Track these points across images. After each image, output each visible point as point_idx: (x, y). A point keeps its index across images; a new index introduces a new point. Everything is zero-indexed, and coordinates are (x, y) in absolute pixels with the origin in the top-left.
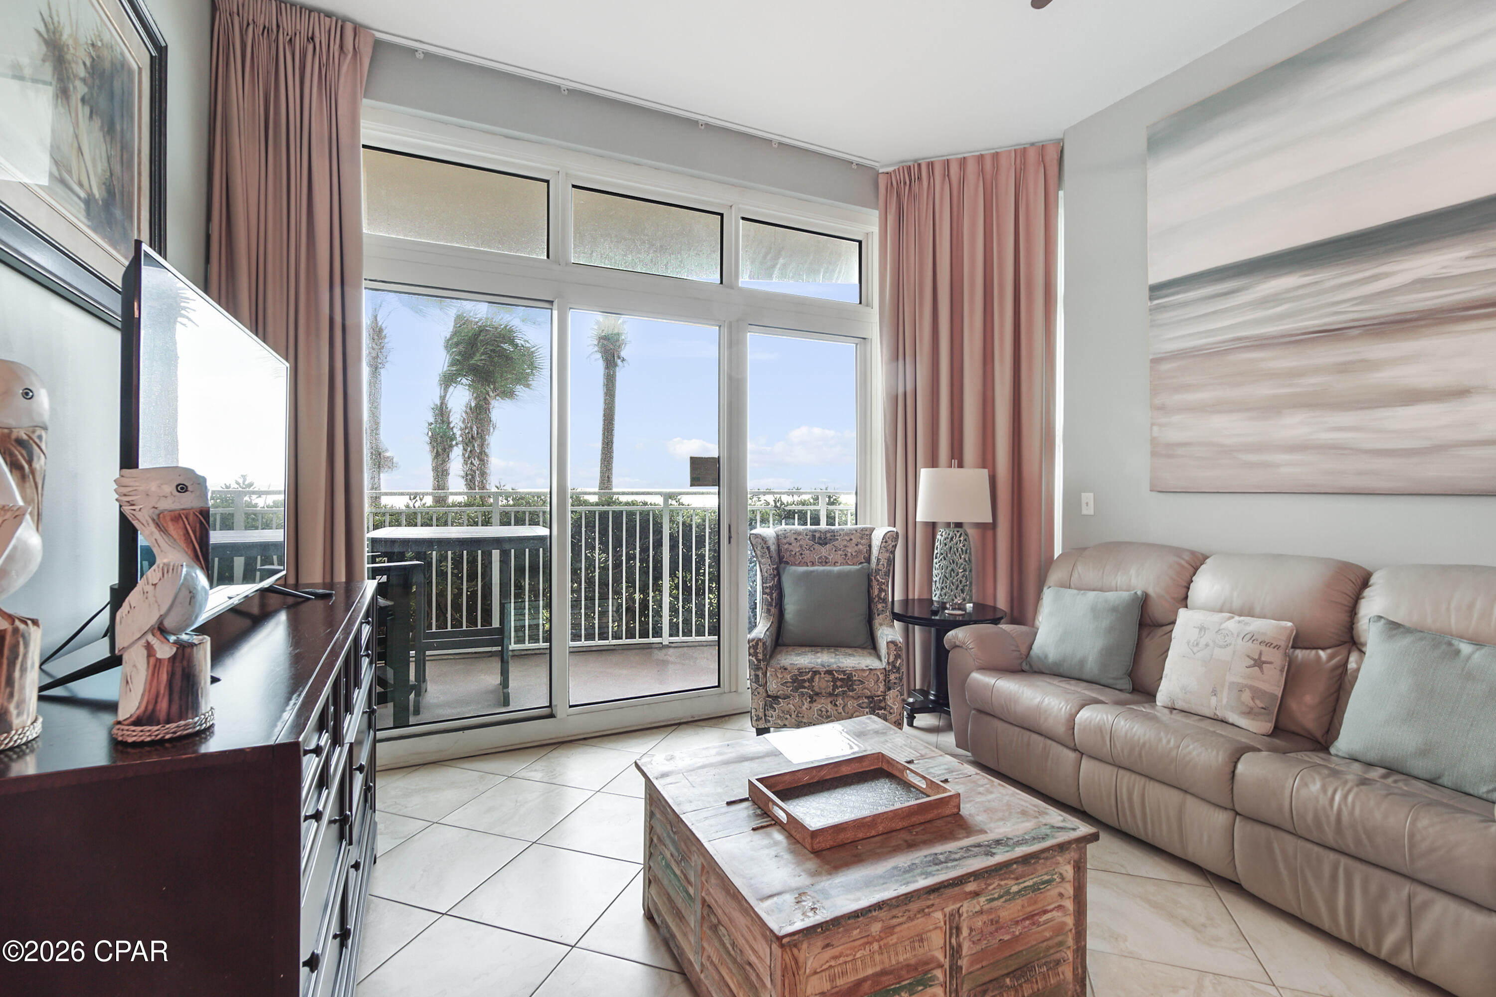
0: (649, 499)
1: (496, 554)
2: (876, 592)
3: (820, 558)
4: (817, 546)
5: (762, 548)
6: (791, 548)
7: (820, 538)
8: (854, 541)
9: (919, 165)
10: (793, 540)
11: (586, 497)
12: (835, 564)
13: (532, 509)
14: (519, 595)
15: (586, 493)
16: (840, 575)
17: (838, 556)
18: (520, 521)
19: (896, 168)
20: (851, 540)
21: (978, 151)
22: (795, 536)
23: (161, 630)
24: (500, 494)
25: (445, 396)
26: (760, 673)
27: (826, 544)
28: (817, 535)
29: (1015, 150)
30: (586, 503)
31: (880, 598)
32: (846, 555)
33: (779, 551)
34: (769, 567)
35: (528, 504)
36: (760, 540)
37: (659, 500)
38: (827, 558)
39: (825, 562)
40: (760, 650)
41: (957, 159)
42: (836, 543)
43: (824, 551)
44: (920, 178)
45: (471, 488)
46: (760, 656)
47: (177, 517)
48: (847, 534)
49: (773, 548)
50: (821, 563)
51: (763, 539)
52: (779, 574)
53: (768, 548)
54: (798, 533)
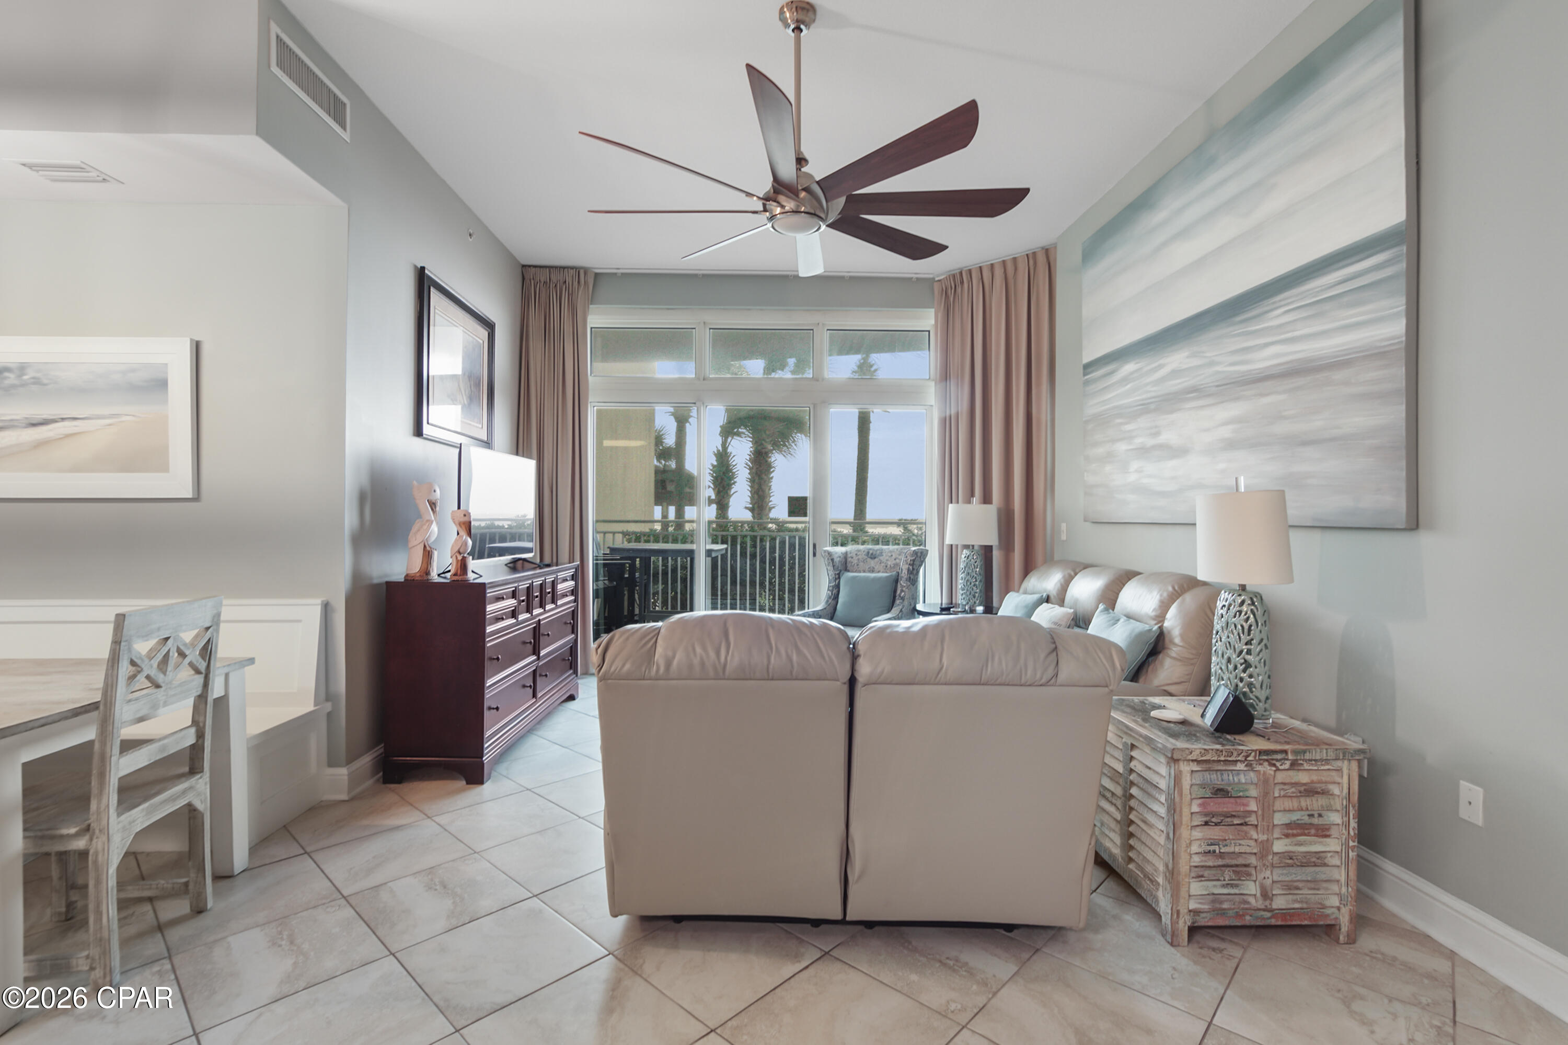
2: (898, 592)
3: (869, 568)
4: (869, 560)
5: (828, 559)
6: (852, 560)
7: (872, 554)
8: (894, 557)
9: (961, 273)
10: (854, 555)
12: (879, 572)
17: (881, 567)
19: (945, 276)
20: (892, 556)
21: (999, 258)
22: (856, 553)
27: (875, 558)
28: (871, 552)
29: (1027, 255)
31: (900, 596)
32: (886, 566)
33: (843, 563)
34: (832, 572)
36: (827, 554)
38: (873, 568)
39: (872, 570)
41: (987, 265)
42: (881, 558)
43: (872, 563)
44: (962, 282)
48: (891, 552)
49: (837, 560)
50: (869, 572)
51: (829, 554)
52: (839, 578)
53: (832, 560)
54: (859, 551)
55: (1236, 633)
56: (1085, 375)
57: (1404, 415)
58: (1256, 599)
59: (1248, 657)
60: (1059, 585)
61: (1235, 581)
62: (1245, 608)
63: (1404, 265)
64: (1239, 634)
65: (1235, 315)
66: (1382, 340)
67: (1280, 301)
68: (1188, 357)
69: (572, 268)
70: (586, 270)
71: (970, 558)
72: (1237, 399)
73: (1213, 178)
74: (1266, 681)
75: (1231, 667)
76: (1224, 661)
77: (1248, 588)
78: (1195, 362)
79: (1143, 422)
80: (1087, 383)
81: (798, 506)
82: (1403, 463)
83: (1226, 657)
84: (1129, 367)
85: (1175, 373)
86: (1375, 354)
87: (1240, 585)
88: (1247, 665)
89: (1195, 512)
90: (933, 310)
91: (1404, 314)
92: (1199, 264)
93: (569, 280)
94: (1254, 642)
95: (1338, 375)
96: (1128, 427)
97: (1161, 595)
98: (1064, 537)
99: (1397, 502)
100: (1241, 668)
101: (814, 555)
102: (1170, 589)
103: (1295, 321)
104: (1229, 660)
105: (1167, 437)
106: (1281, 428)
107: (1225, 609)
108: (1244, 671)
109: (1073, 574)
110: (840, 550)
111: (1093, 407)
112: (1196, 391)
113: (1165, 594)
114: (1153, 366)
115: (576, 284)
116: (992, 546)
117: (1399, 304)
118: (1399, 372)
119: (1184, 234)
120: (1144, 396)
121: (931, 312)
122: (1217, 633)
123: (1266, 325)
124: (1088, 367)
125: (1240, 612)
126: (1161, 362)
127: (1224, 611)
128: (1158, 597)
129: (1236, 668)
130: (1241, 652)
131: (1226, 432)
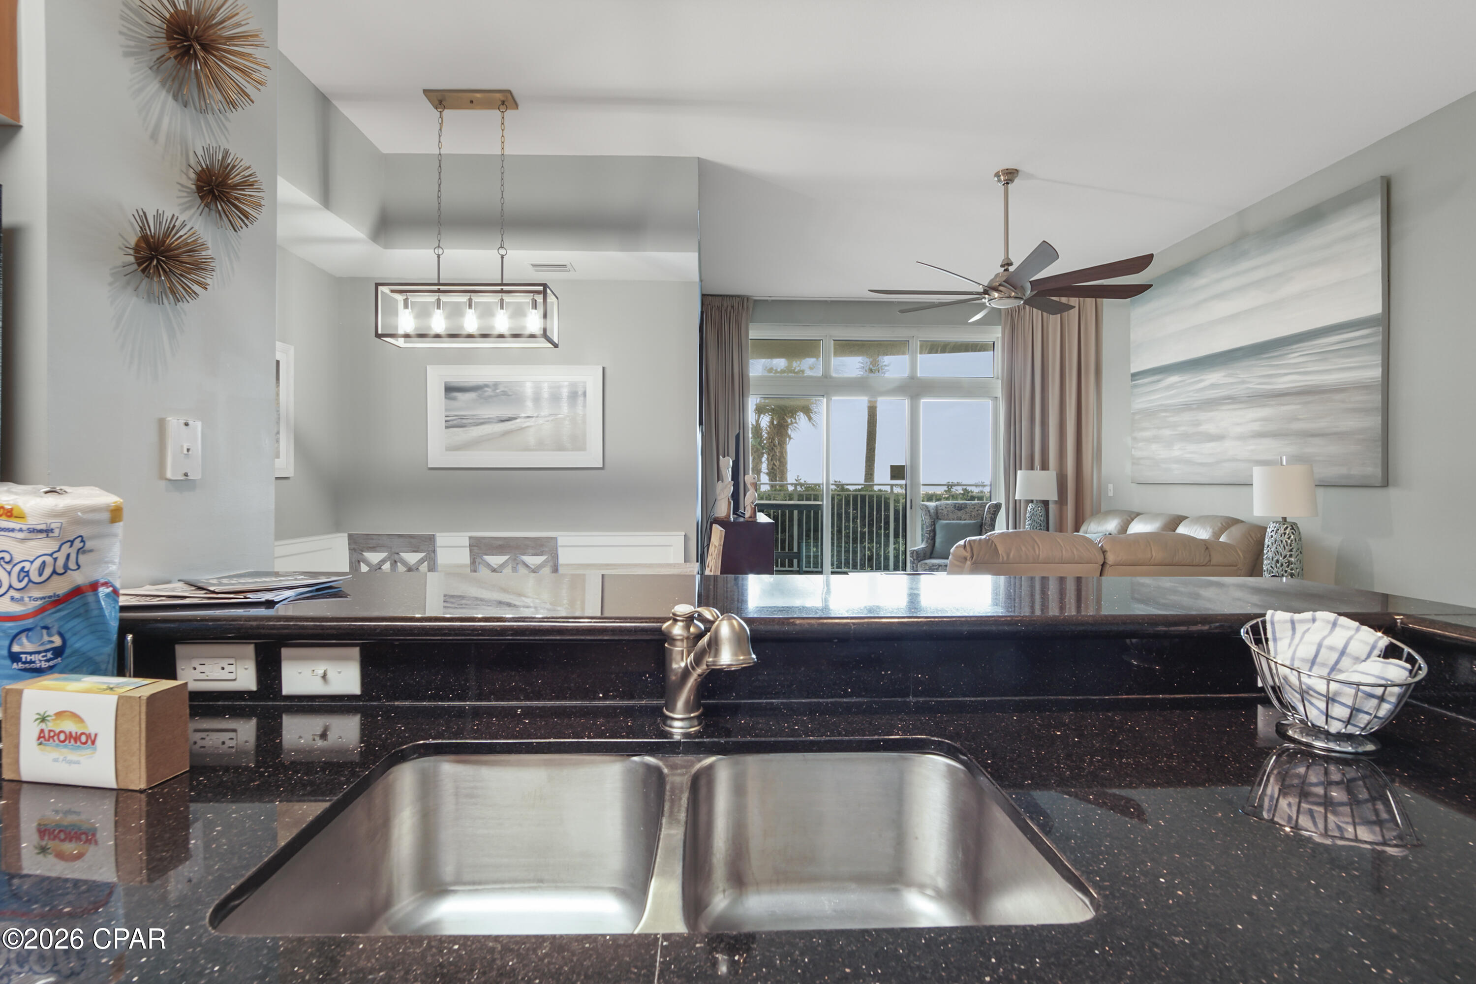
0: (883, 488)
1: (796, 512)
3: (957, 517)
4: (956, 511)
6: (945, 511)
7: (958, 507)
8: (976, 509)
10: (943, 508)
11: (848, 487)
12: (965, 520)
13: (815, 493)
14: (808, 536)
15: (847, 485)
16: (965, 525)
17: (967, 517)
18: (808, 499)
22: (945, 507)
23: (752, 503)
24: (798, 484)
25: (759, 419)
26: (915, 566)
27: (961, 510)
28: (957, 505)
30: (848, 490)
32: (971, 516)
33: (937, 513)
34: (928, 521)
35: (813, 490)
37: (888, 488)
38: (961, 517)
39: (960, 519)
40: (915, 555)
42: (967, 510)
43: (960, 513)
45: (772, 481)
46: (915, 558)
47: (753, 484)
48: (973, 505)
49: (932, 511)
50: (958, 520)
51: (927, 507)
52: (934, 525)
53: (929, 511)
54: (948, 504)
55: (1282, 546)
56: (1132, 381)
57: (1380, 422)
58: (1294, 527)
59: (1290, 559)
60: (1119, 526)
61: (1279, 516)
62: (1287, 532)
63: (1380, 338)
64: (1284, 546)
65: (1264, 353)
66: (1366, 379)
67: (1297, 348)
68: (1224, 376)
69: (739, 296)
70: (748, 298)
71: (1035, 510)
72: (1265, 406)
73: (1245, 265)
74: (1301, 572)
75: (1278, 565)
76: (1274, 562)
77: (1288, 520)
78: (1231, 380)
79: (1187, 416)
80: (1135, 386)
81: (897, 472)
82: (1380, 449)
83: (1275, 559)
84: (1174, 379)
85: (1213, 386)
86: (1362, 387)
87: (1283, 518)
88: (1290, 563)
89: (1252, 476)
90: (1000, 327)
91: (1380, 364)
92: (1234, 317)
93: (736, 305)
94: (1294, 550)
95: (1338, 397)
96: (1172, 419)
97: (1213, 529)
98: (1111, 494)
99: (1373, 470)
100: (1285, 565)
101: (911, 508)
102: (1220, 525)
103: (1307, 361)
104: (1277, 561)
105: (1210, 428)
106: (1297, 426)
107: (1274, 532)
108: (1288, 566)
109: (1129, 519)
110: (932, 504)
111: (1140, 403)
112: (1231, 400)
113: (1216, 529)
114: (1192, 380)
115: (740, 308)
116: (1048, 501)
117: (1378, 359)
118: (1378, 398)
119: (1221, 296)
120: (1186, 400)
121: (999, 329)
122: (1268, 546)
123: (1284, 362)
124: (1135, 376)
125: (1285, 534)
126: (1202, 377)
127: (1273, 533)
128: (1211, 530)
129: (1282, 565)
130: (1285, 557)
131: (1256, 427)
